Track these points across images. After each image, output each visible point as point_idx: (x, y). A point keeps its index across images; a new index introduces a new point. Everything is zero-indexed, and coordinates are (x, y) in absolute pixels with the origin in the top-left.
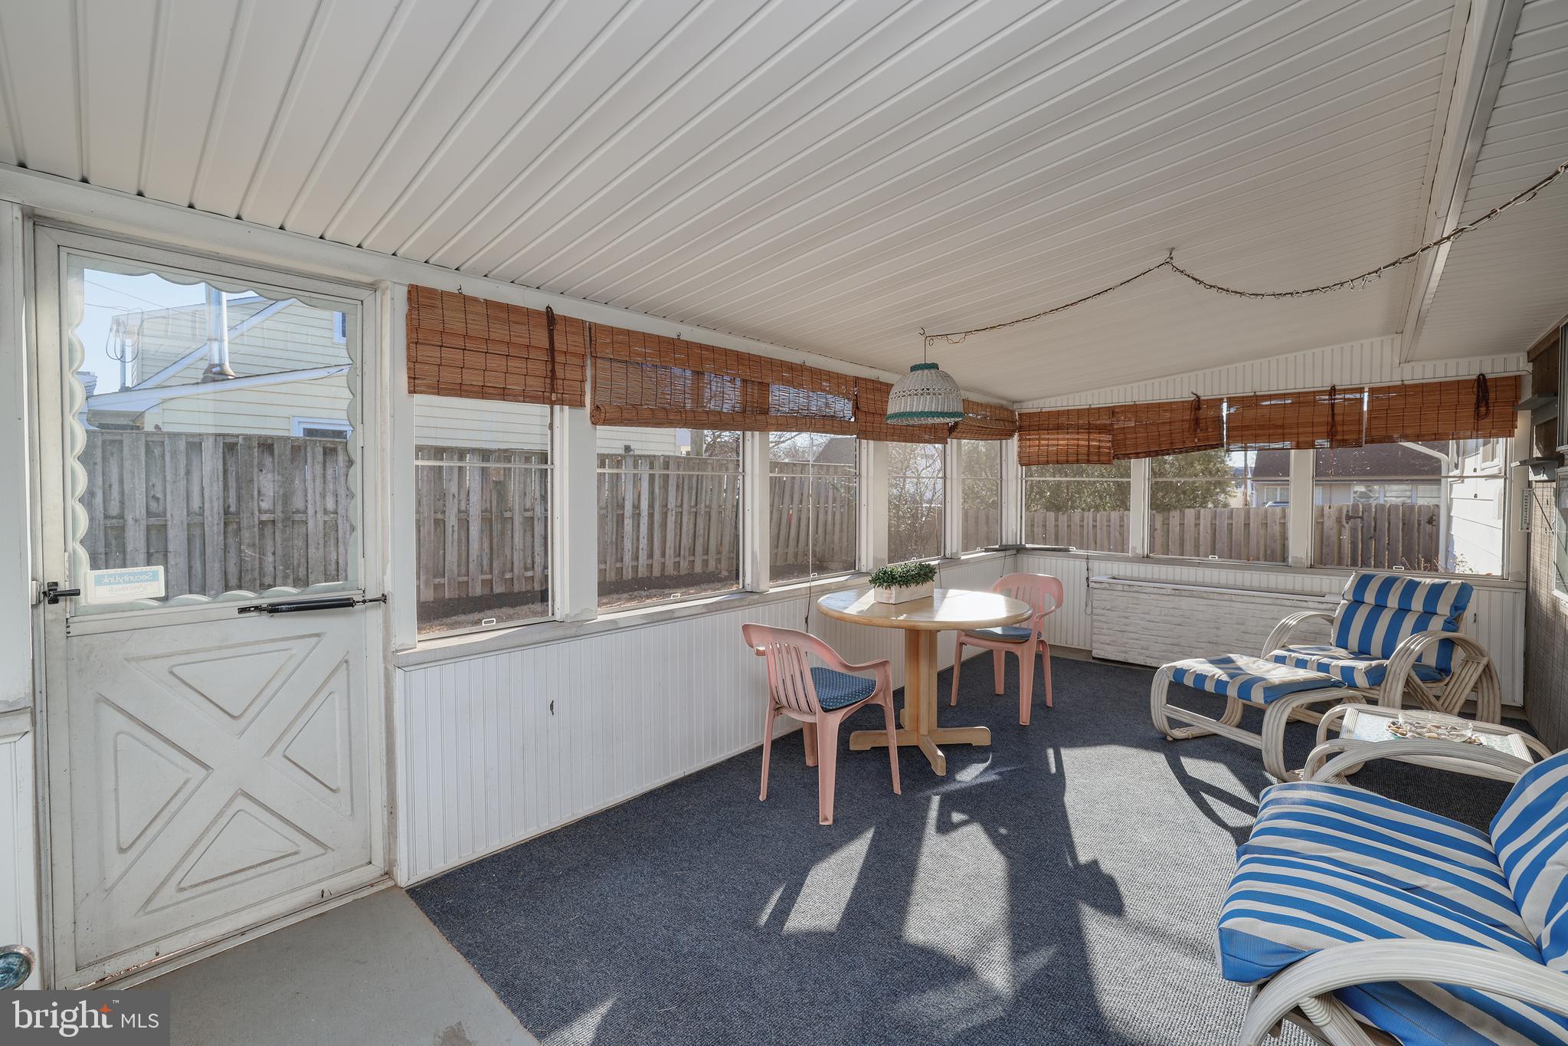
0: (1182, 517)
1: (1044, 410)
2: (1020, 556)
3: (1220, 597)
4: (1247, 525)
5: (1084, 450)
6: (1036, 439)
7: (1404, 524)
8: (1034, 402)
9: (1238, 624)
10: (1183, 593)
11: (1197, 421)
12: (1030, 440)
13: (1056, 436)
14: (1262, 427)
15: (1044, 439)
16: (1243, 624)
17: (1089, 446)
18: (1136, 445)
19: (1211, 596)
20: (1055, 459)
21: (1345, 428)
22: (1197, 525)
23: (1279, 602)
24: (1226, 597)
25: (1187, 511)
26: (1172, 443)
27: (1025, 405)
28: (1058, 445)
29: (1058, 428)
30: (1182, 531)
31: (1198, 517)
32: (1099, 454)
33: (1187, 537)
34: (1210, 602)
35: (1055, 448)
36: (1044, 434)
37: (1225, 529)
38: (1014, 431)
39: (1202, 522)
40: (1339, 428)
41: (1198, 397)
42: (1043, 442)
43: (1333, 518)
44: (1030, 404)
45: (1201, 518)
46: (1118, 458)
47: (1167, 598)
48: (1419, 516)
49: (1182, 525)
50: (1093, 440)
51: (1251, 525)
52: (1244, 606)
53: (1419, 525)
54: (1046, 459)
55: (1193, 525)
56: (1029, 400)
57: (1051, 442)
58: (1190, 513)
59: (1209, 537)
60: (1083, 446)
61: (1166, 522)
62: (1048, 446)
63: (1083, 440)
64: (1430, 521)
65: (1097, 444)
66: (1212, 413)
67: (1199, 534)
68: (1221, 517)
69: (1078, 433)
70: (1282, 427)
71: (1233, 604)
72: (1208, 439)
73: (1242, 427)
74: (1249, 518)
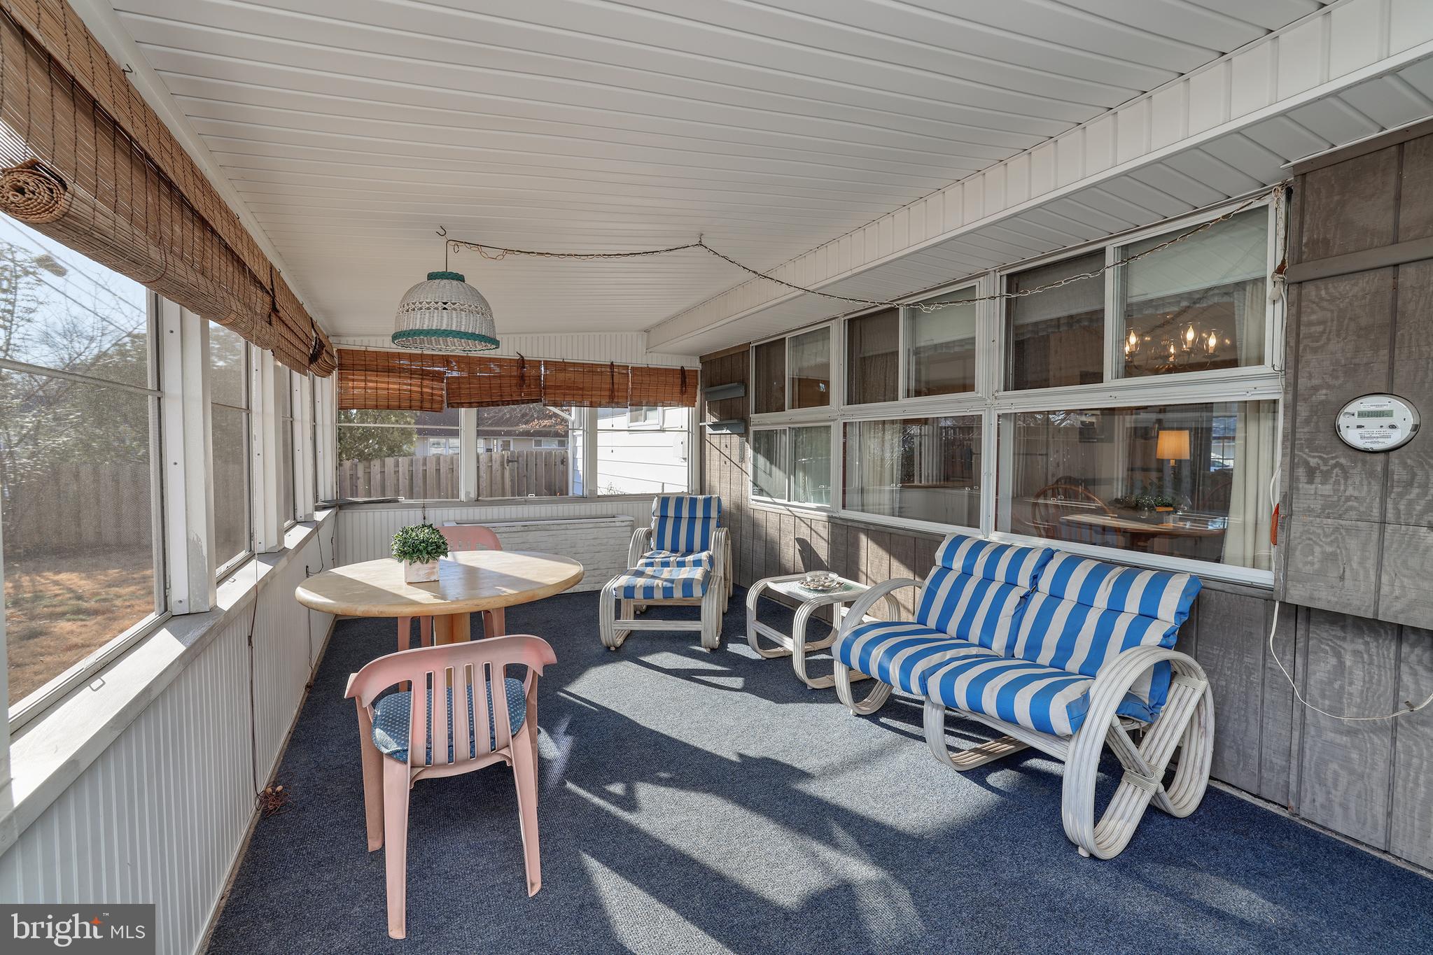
0: (383, 465)
1: (369, 349)
2: (342, 513)
3: (558, 527)
4: (438, 470)
5: (417, 396)
6: (361, 380)
7: (545, 465)
8: (355, 338)
9: (571, 547)
10: (531, 528)
11: (522, 377)
12: (353, 380)
13: (386, 380)
14: (569, 388)
15: (371, 381)
16: (574, 547)
17: (422, 393)
18: (470, 395)
19: (552, 527)
20: (386, 403)
21: (620, 394)
22: (397, 472)
23: (598, 525)
24: (563, 527)
25: (387, 460)
26: (501, 396)
27: (344, 340)
28: (388, 389)
29: (389, 370)
30: (383, 480)
31: (397, 465)
32: (432, 401)
33: (388, 483)
34: (551, 533)
35: (386, 392)
36: (370, 375)
37: (421, 475)
38: (333, 368)
39: (401, 469)
40: (616, 394)
41: (522, 357)
42: (370, 384)
43: (498, 462)
44: (351, 340)
45: (400, 465)
46: (453, 407)
47: (516, 535)
48: (555, 459)
49: (383, 472)
50: (426, 387)
51: (441, 471)
52: (574, 532)
53: (555, 465)
54: (375, 403)
55: (392, 472)
56: (349, 335)
57: (380, 385)
58: (390, 461)
59: (407, 482)
60: (416, 392)
61: (368, 470)
62: (377, 389)
63: (415, 385)
64: (562, 462)
65: (430, 391)
66: (533, 372)
67: (398, 480)
68: (416, 465)
69: (411, 378)
70: (582, 389)
71: (568, 532)
72: (531, 395)
73: (556, 386)
74: (439, 464)
